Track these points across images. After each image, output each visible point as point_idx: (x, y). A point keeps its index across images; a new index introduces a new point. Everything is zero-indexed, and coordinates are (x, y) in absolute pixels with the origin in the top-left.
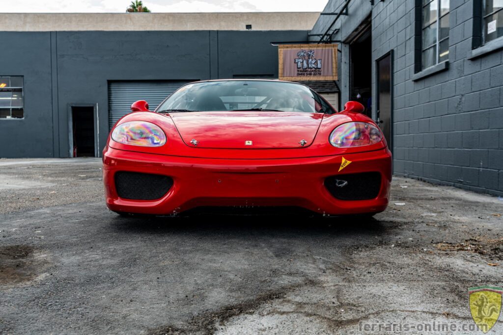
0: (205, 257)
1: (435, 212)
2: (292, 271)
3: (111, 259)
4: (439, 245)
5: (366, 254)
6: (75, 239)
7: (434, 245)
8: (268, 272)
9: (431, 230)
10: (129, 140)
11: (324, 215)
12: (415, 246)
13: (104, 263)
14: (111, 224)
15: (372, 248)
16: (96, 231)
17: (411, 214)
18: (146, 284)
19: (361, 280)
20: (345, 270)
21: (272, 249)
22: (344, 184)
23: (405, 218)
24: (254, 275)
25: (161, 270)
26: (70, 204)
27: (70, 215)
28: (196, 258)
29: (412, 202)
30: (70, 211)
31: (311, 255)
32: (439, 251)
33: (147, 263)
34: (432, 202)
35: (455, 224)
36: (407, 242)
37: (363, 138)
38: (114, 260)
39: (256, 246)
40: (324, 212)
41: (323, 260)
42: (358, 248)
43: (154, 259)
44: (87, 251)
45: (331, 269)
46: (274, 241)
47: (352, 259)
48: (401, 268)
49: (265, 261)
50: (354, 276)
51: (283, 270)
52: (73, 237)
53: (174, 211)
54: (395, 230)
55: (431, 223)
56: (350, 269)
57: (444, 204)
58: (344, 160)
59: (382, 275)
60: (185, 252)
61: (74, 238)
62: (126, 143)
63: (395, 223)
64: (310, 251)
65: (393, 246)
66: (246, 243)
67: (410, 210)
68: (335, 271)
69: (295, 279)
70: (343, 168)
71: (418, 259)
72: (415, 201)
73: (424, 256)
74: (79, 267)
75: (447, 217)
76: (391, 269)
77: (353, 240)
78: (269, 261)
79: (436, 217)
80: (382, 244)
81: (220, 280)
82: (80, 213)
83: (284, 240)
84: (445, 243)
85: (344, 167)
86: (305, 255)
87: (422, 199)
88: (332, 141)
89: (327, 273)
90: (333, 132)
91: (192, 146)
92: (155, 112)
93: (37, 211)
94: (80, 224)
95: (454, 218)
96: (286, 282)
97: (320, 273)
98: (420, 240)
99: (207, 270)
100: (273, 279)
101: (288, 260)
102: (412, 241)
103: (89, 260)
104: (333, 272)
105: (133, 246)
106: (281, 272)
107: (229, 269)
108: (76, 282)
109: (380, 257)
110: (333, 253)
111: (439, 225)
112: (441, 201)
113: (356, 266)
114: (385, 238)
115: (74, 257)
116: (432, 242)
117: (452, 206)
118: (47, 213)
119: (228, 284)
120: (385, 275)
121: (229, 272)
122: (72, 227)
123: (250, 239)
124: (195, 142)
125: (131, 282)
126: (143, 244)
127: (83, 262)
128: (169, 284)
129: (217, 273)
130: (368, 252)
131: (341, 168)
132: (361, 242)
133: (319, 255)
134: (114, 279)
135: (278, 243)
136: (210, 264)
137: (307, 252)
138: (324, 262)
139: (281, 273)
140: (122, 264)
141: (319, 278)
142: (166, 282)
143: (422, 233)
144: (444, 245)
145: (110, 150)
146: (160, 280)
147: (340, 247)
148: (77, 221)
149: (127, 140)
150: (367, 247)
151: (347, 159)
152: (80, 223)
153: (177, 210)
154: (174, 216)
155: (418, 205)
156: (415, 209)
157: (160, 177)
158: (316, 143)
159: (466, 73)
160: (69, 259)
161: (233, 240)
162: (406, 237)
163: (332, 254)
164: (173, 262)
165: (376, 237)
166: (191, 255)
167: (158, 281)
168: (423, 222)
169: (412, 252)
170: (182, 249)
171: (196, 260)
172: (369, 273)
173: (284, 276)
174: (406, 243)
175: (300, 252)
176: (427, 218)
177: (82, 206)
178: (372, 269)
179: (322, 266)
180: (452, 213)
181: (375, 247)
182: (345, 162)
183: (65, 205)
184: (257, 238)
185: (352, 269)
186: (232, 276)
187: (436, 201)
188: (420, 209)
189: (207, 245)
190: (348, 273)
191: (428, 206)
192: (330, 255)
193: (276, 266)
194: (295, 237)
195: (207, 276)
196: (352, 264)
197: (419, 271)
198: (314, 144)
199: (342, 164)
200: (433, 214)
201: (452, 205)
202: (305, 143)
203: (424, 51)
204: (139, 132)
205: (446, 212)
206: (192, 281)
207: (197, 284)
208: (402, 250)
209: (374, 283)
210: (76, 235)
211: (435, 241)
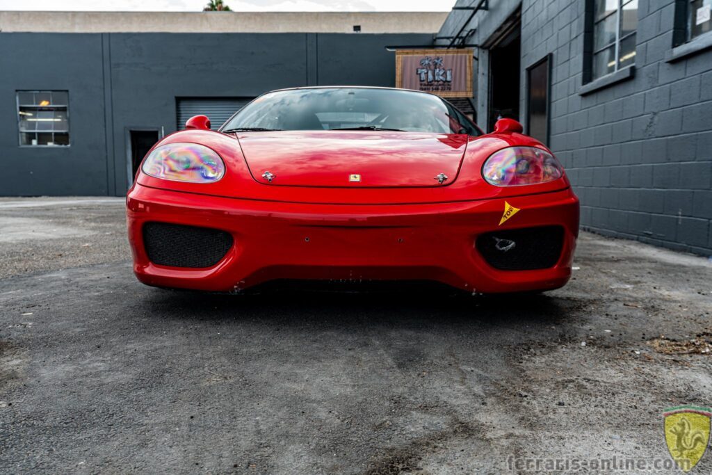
0: (281, 369)
1: (629, 283)
2: (428, 399)
3: (123, 372)
4: (656, 343)
5: (543, 360)
6: (78, 330)
7: (648, 343)
8: (387, 404)
9: (634, 315)
10: (167, 171)
11: (474, 294)
12: (619, 345)
13: (109, 380)
14: (146, 301)
15: (552, 349)
16: (117, 313)
17: (594, 285)
18: (167, 430)
19: (551, 421)
20: (518, 398)
21: (391, 351)
22: (510, 246)
23: (587, 292)
24: (362, 411)
25: (200, 400)
26: (102, 264)
27: (91, 283)
28: (265, 370)
29: (589, 265)
30: (96, 277)
31: (456, 363)
32: (660, 356)
33: (181, 381)
34: (616, 265)
35: (667, 303)
36: (604, 337)
37: (532, 172)
38: (127, 374)
39: (366, 345)
40: (474, 290)
41: (478, 375)
42: (529, 349)
43: (195, 373)
44: (89, 354)
45: (493, 394)
46: (393, 334)
47: (524, 371)
48: (613, 394)
49: (381, 376)
50: (537, 411)
51: (411, 399)
52: (78, 324)
53: (235, 287)
54: (577, 313)
55: (629, 301)
56: (526, 396)
57: (635, 268)
58: (507, 206)
59: (584, 410)
60: (249, 358)
61: (78, 327)
62: (162, 176)
63: (574, 300)
64: (454, 356)
65: (583, 344)
66: (350, 339)
67: (589, 279)
68: (502, 400)
69: (435, 420)
70: (506, 219)
71: (631, 371)
72: (592, 263)
73: (640, 366)
74: (64, 389)
75: (650, 292)
76: (596, 396)
77: (518, 333)
78: (387, 378)
79: (633, 291)
80: (565, 340)
81: (301, 422)
82: (107, 280)
83: (410, 333)
84: (664, 339)
85: (508, 217)
86: (446, 363)
87: (600, 260)
88: (487, 175)
89: (489, 406)
90: (487, 161)
91: (265, 182)
92: (219, 132)
93: (49, 276)
94: (97, 299)
95: (661, 292)
96: (420, 429)
97: (477, 405)
98: (623, 333)
99: (280, 399)
100: (395, 420)
101: (419, 375)
102: (612, 336)
103: (85, 373)
104: (499, 403)
105: (167, 344)
106: (410, 402)
107: (320, 396)
108: (46, 424)
109: (568, 366)
110: (491, 359)
111: (644, 306)
112: (630, 265)
113: (535, 387)
114: (567, 329)
115: (63, 366)
116: (643, 338)
117: (649, 273)
118: (61, 280)
119: (316, 431)
120: (590, 410)
121: (319, 402)
122: (83, 305)
123: (355, 331)
124: (269, 176)
125: (142, 425)
126: (184, 340)
127: (75, 377)
128: (208, 432)
129: (297, 405)
130: (546, 356)
131: (503, 220)
132: (532, 337)
133: (468, 363)
134: (115, 417)
135: (401, 338)
136: (287, 385)
137: (448, 358)
138: (481, 379)
139: (408, 406)
140: (139, 384)
141: (477, 417)
142: (206, 428)
143: (623, 320)
144: (663, 342)
145: (137, 187)
146: (194, 422)
147: (500, 347)
148: (97, 294)
149: (164, 173)
150: (544, 346)
151: (513, 204)
152: (100, 298)
153: (240, 285)
154: (236, 294)
155: (599, 270)
156: (597, 277)
157: (213, 232)
158: (463, 178)
159: (661, 82)
160: (53, 371)
161: (328, 333)
162: (600, 328)
163: (489, 362)
164: (226, 378)
165: (554, 327)
166: (257, 364)
167: (190, 425)
168: (616, 300)
169: (618, 357)
170: (245, 350)
171: (264, 376)
172: (560, 404)
173: (414, 413)
174: (602, 338)
175: (437, 358)
176: (619, 292)
177: (117, 267)
178: (564, 396)
179: (478, 389)
180: (654, 285)
181: (555, 347)
182: (510, 210)
183: (93, 265)
184: (367, 329)
185: (530, 395)
186: (323, 414)
187: (622, 264)
188: (604, 278)
189: (287, 342)
190: (524, 404)
191: (614, 271)
192: (487, 363)
193: (401, 390)
194: (427, 327)
195: (280, 414)
196: (526, 384)
197: (647, 400)
198: (458, 181)
199: (505, 213)
200: (628, 286)
201: (649, 270)
202: (444, 179)
203: (596, 54)
204: (184, 159)
205: (646, 283)
206: (251, 425)
207: (259, 432)
208: (601, 353)
209: (577, 431)
210: (83, 321)
211: (647, 336)
